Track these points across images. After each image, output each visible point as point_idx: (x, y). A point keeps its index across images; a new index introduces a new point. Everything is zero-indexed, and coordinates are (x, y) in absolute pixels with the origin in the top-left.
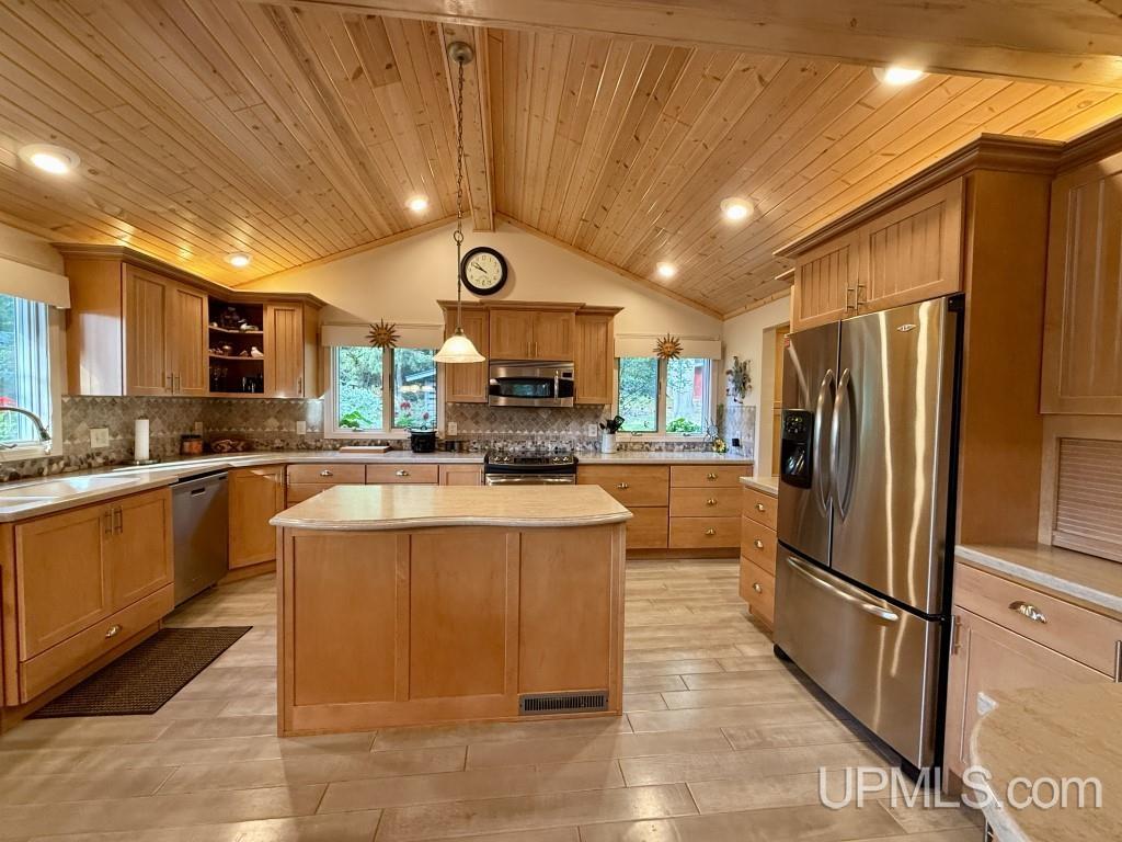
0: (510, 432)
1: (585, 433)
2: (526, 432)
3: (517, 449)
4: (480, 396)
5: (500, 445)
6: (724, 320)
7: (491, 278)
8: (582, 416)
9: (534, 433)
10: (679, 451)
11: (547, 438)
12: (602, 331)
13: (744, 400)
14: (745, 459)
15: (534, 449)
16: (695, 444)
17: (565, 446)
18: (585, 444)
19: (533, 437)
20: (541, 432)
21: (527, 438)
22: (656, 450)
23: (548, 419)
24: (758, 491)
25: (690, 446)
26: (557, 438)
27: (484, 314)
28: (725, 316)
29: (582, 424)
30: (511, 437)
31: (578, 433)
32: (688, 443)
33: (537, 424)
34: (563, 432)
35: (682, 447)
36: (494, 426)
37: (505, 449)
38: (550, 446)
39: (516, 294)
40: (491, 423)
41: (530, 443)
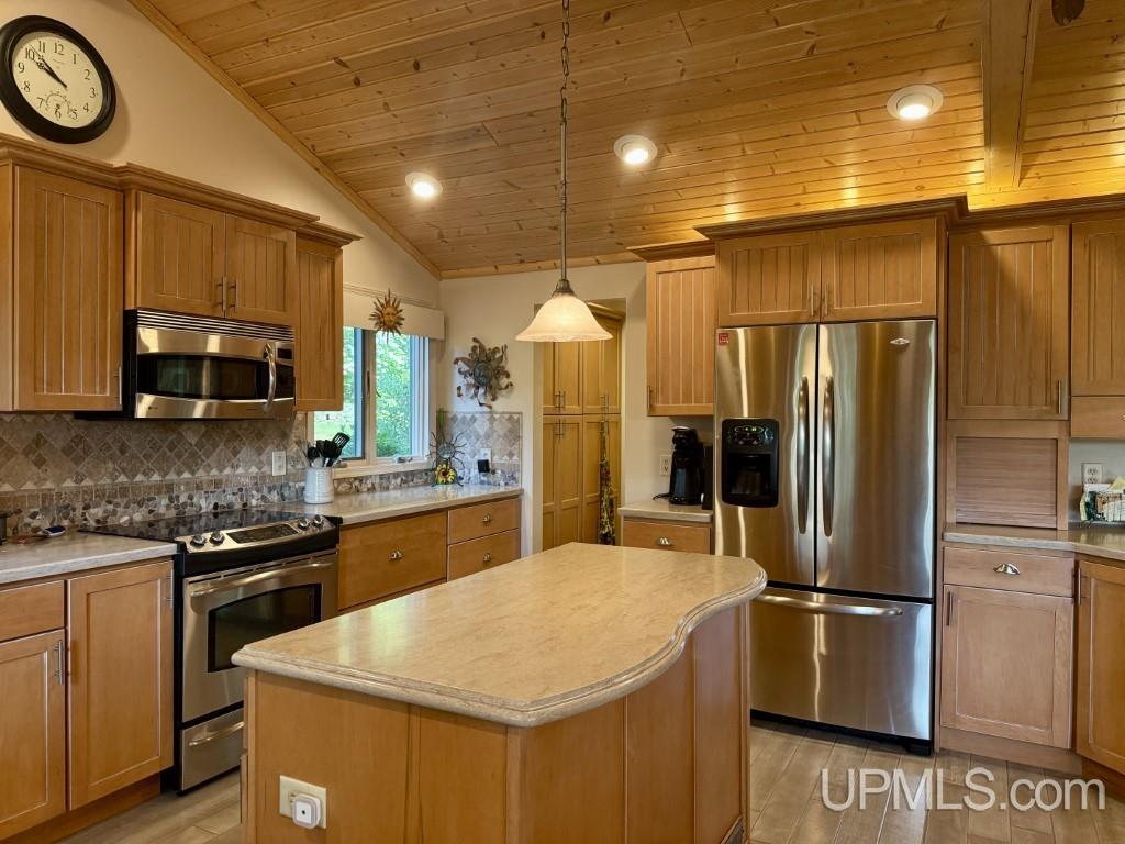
0: (122, 479)
1: (265, 469)
2: (156, 477)
3: (137, 517)
4: (106, 396)
5: (97, 512)
6: (441, 279)
7: (78, 105)
8: (260, 436)
9: (172, 476)
10: (395, 489)
11: (199, 487)
12: (326, 274)
13: (494, 404)
14: (502, 489)
15: (172, 513)
16: (413, 474)
17: (231, 498)
18: (265, 491)
19: (170, 487)
20: (186, 475)
21: (159, 489)
22: (369, 490)
23: (200, 445)
24: (653, 520)
25: (408, 479)
26: (217, 484)
27: (112, 194)
28: (444, 274)
29: (260, 451)
30: (124, 491)
31: (254, 470)
32: (406, 474)
33: (179, 457)
34: (227, 471)
35: (399, 481)
36: (81, 469)
37: (111, 521)
38: (203, 503)
39: (133, 149)
40: (77, 461)
41: (165, 501)
